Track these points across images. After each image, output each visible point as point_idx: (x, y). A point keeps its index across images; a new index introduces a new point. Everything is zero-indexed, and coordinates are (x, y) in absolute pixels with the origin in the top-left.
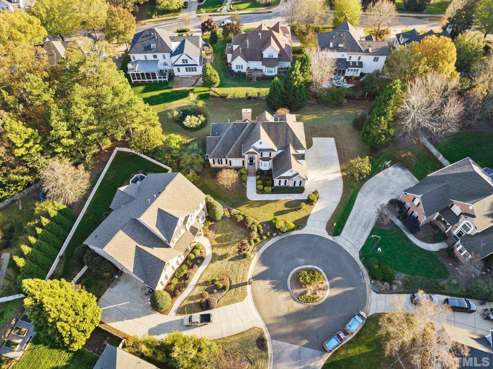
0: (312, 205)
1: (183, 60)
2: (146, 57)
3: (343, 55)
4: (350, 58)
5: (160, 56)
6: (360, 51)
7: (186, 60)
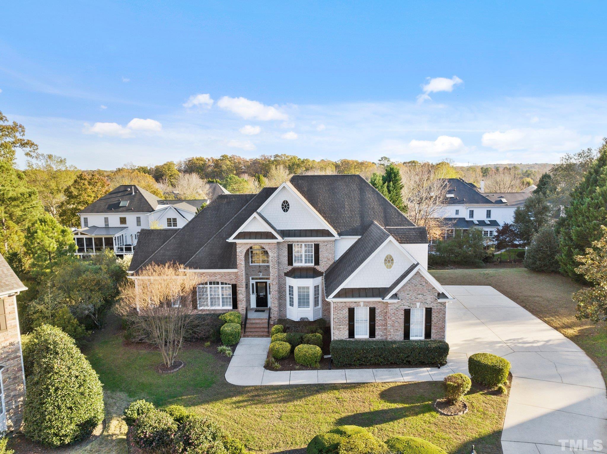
0: (499, 392)
1: (169, 220)
2: (106, 220)
3: (457, 212)
4: (472, 214)
5: (131, 218)
6: (488, 202)
7: (175, 220)
